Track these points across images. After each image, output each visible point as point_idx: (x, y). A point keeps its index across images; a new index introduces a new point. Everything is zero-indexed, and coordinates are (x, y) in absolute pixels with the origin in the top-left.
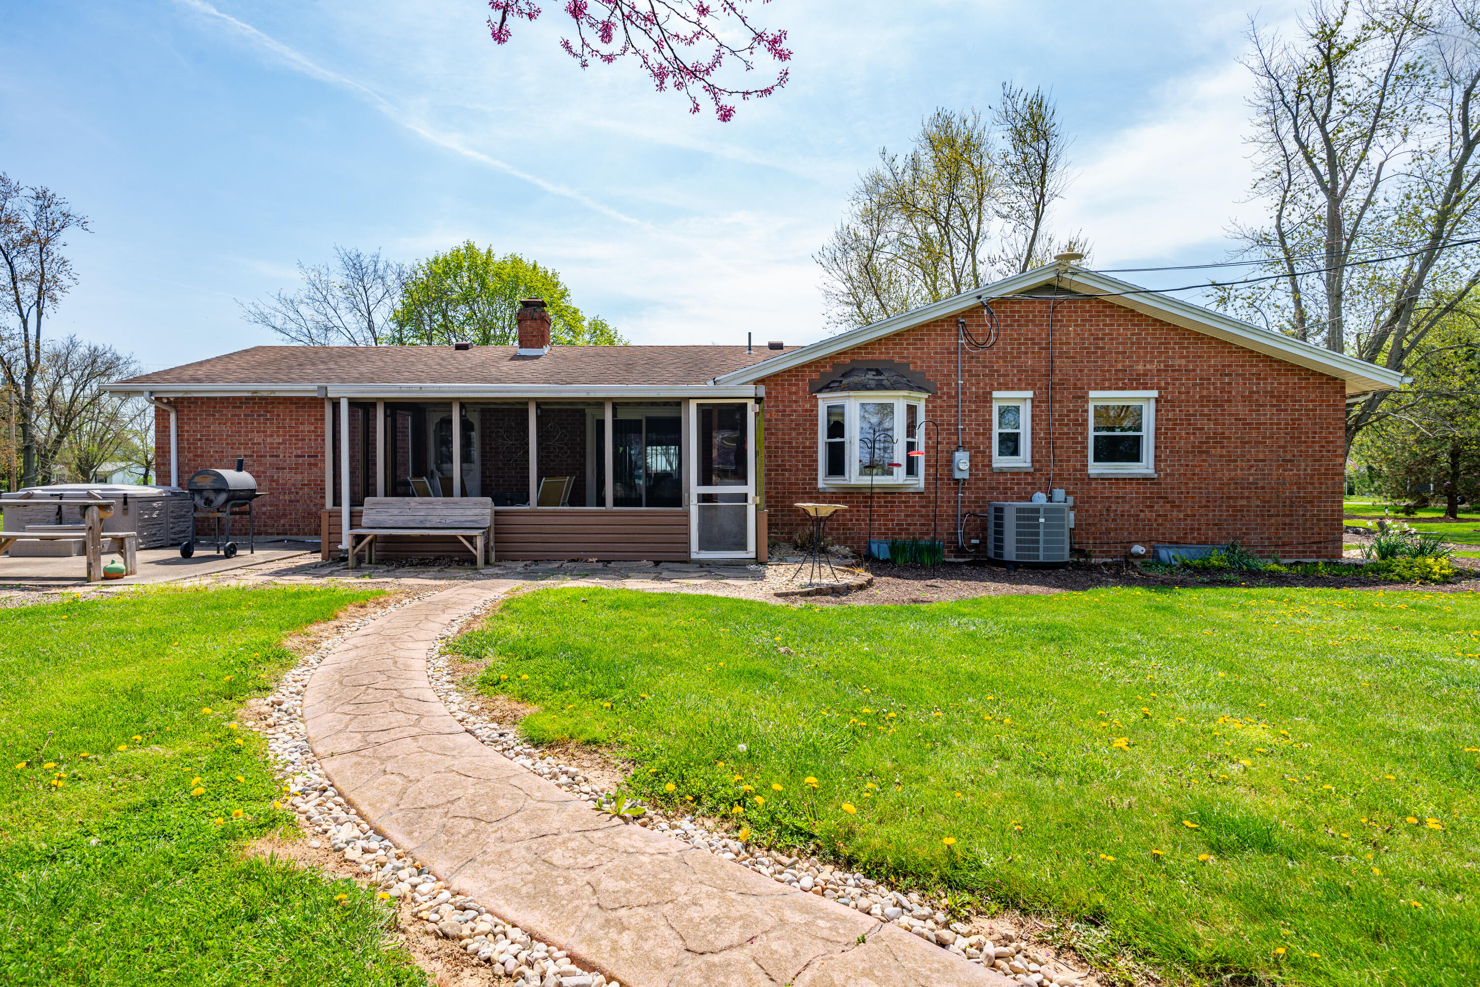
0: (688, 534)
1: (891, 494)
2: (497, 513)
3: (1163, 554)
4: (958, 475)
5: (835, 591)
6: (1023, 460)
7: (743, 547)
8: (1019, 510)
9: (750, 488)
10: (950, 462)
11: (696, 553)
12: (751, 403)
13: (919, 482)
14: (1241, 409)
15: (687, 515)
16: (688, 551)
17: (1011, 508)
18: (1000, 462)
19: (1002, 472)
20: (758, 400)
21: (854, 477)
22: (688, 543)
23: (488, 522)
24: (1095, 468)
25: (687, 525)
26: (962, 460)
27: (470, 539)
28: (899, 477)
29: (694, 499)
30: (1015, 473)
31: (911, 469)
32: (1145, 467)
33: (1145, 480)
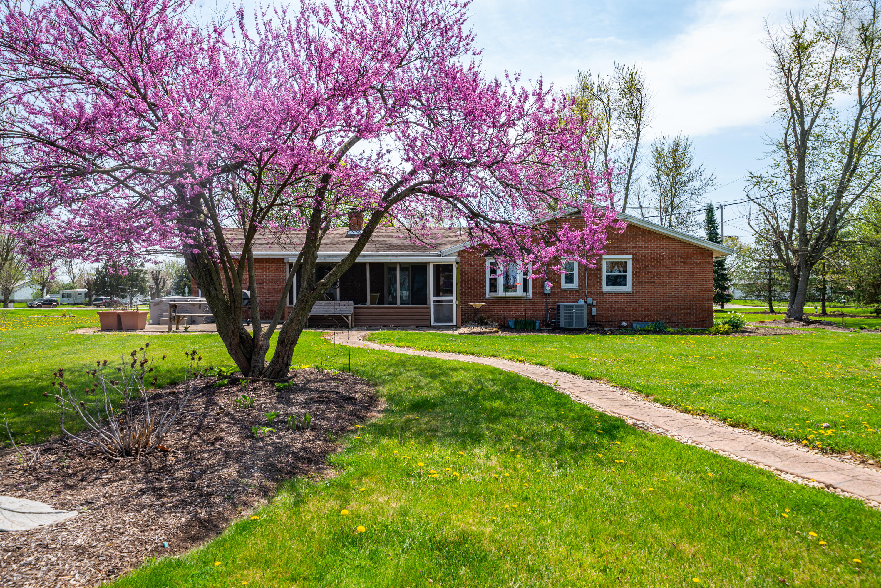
0: (429, 316)
1: (517, 300)
2: (355, 308)
3: (634, 325)
4: (546, 292)
5: (480, 333)
6: (575, 285)
7: (451, 320)
8: (565, 306)
9: (454, 298)
10: (543, 286)
11: (433, 323)
12: (454, 264)
13: (530, 295)
14: (668, 263)
15: (429, 308)
16: (430, 323)
17: (563, 305)
18: (565, 286)
19: (565, 290)
20: (457, 263)
21: (500, 292)
22: (429, 319)
23: (352, 311)
24: (606, 289)
25: (429, 312)
26: (548, 286)
27: (347, 317)
28: (520, 293)
29: (432, 302)
30: (571, 291)
31: (525, 289)
32: (628, 288)
33: (627, 294)
